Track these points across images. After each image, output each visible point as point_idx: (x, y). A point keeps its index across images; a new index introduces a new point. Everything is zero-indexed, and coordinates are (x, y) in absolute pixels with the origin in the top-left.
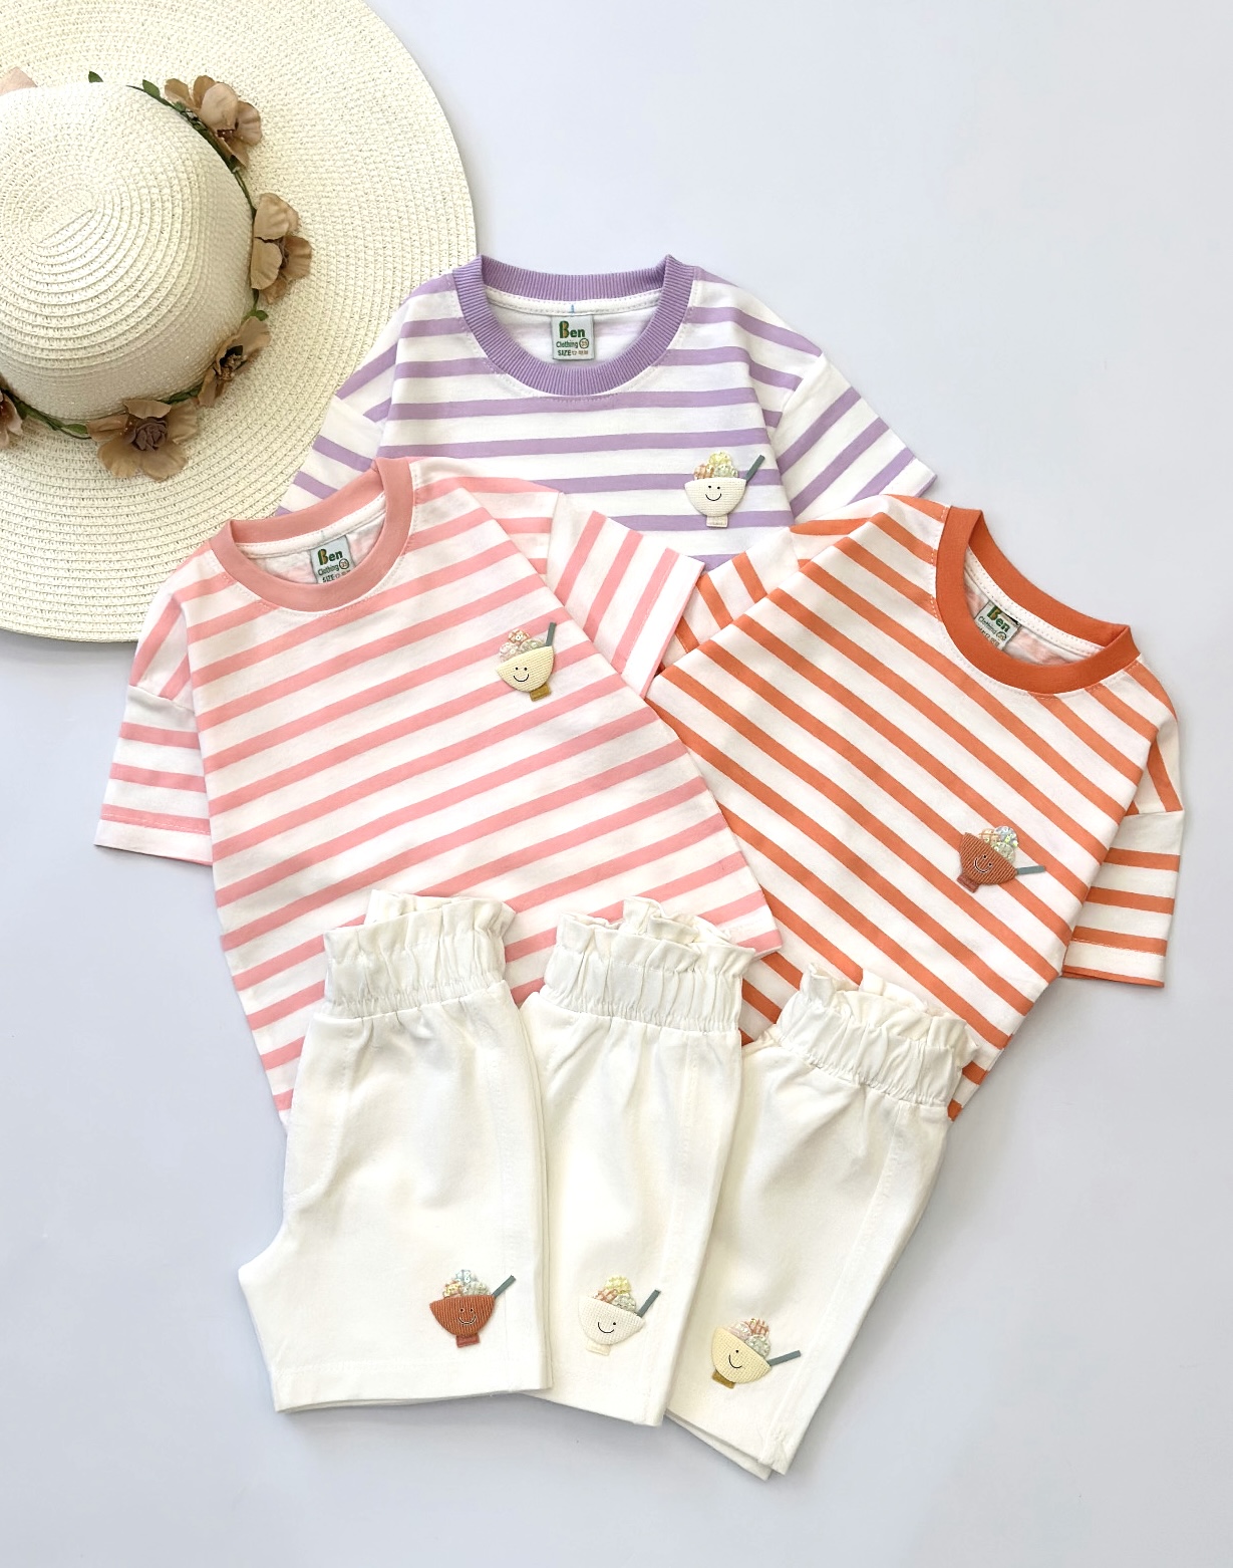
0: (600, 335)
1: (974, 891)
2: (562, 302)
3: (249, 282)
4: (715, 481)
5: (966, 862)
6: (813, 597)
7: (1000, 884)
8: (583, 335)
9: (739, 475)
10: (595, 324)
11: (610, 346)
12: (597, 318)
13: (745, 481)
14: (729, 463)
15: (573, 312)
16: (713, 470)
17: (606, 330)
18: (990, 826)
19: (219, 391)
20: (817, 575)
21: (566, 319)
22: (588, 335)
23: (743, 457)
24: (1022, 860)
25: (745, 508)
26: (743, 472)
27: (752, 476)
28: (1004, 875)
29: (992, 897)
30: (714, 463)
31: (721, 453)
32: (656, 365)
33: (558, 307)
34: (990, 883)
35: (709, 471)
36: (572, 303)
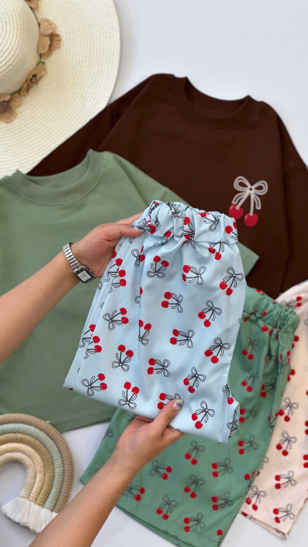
3: (38, 50)
19: (28, 90)
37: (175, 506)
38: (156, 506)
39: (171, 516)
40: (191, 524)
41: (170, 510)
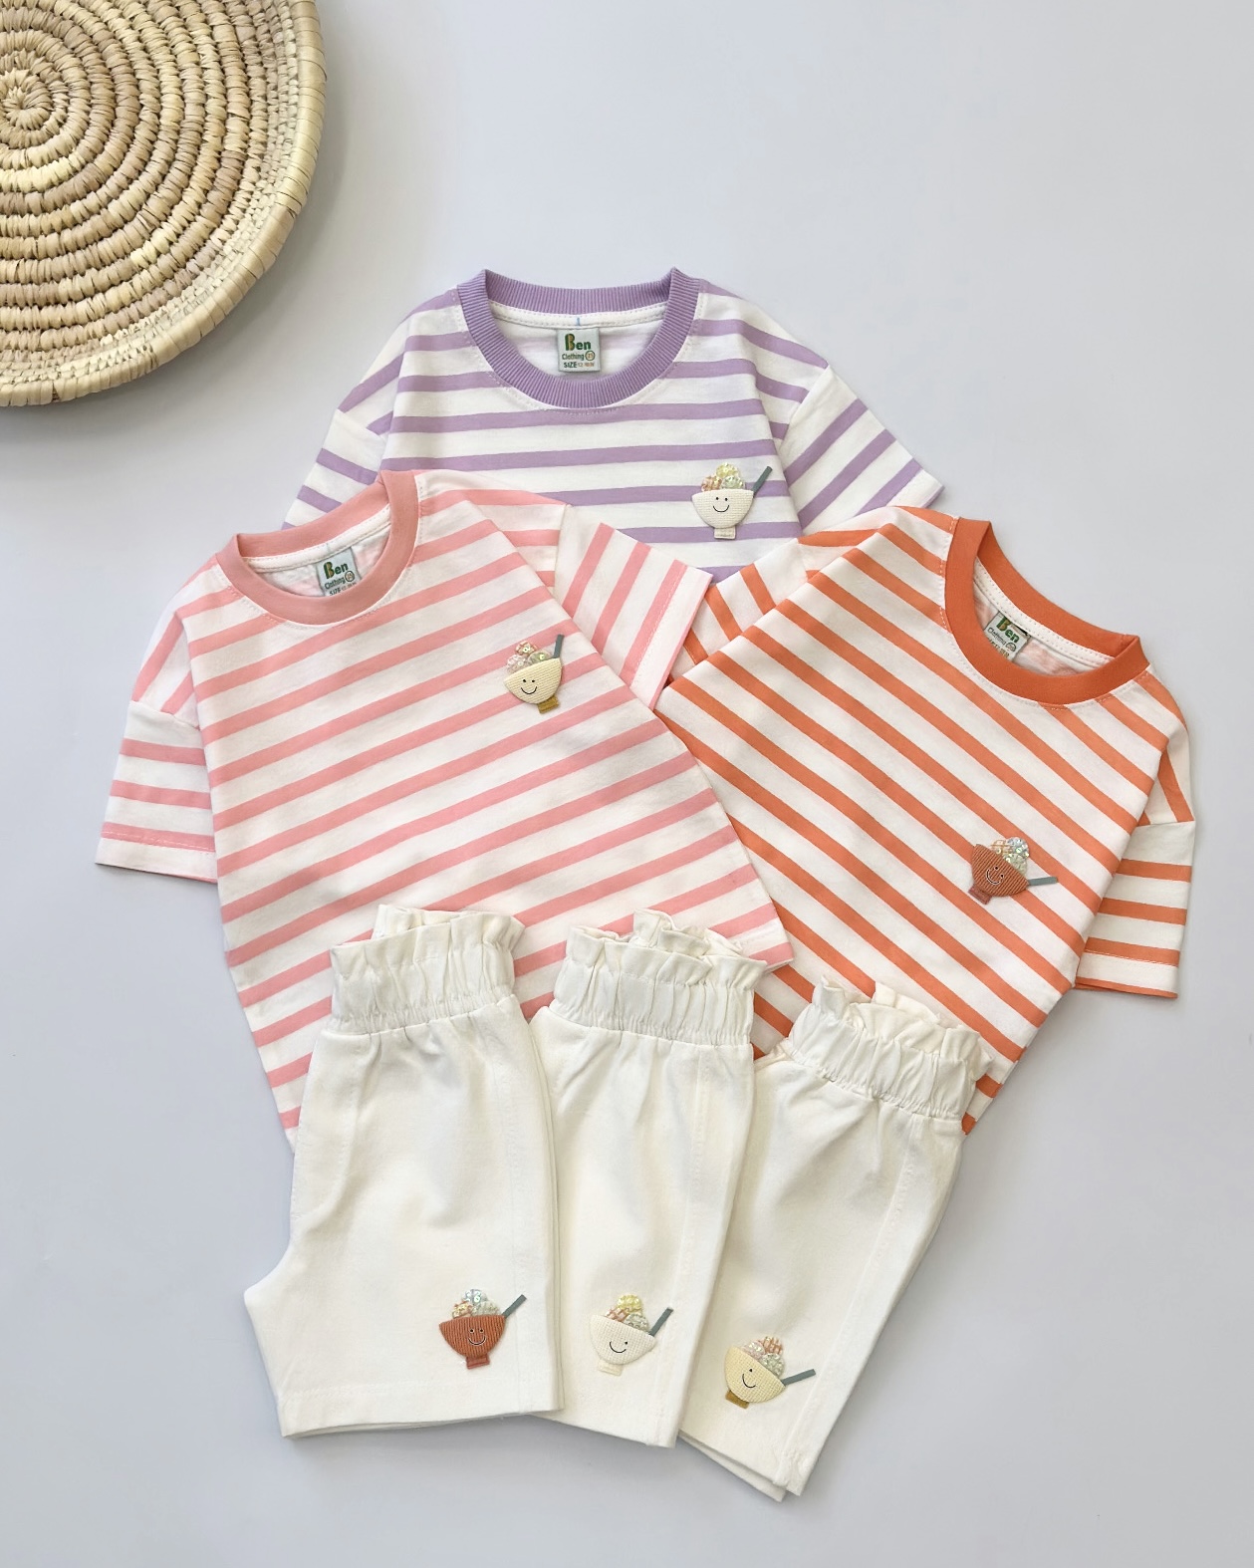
0: (608, 347)
1: (986, 903)
2: (568, 315)
4: (722, 493)
5: (977, 874)
6: (822, 609)
7: (1013, 895)
8: (590, 347)
9: (746, 487)
10: (601, 336)
11: (617, 358)
12: (603, 330)
13: (752, 492)
14: (737, 475)
15: (579, 325)
16: (720, 481)
17: (612, 343)
18: (1002, 838)
20: (826, 585)
21: (571, 332)
22: (594, 348)
23: (751, 469)
24: (1033, 871)
25: (754, 518)
26: (750, 484)
27: (759, 488)
28: (1016, 887)
29: (1004, 909)
30: (722, 475)
31: (728, 465)
32: (663, 378)
33: (564, 321)
34: (1002, 895)
35: (716, 482)
36: (578, 316)
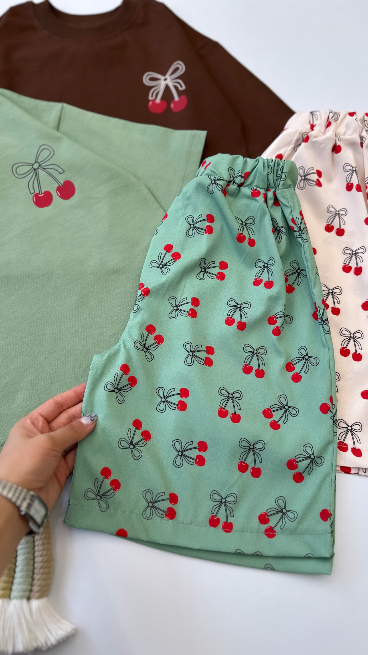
37: (235, 502)
38: (205, 515)
39: (236, 521)
40: (273, 522)
41: (230, 513)
